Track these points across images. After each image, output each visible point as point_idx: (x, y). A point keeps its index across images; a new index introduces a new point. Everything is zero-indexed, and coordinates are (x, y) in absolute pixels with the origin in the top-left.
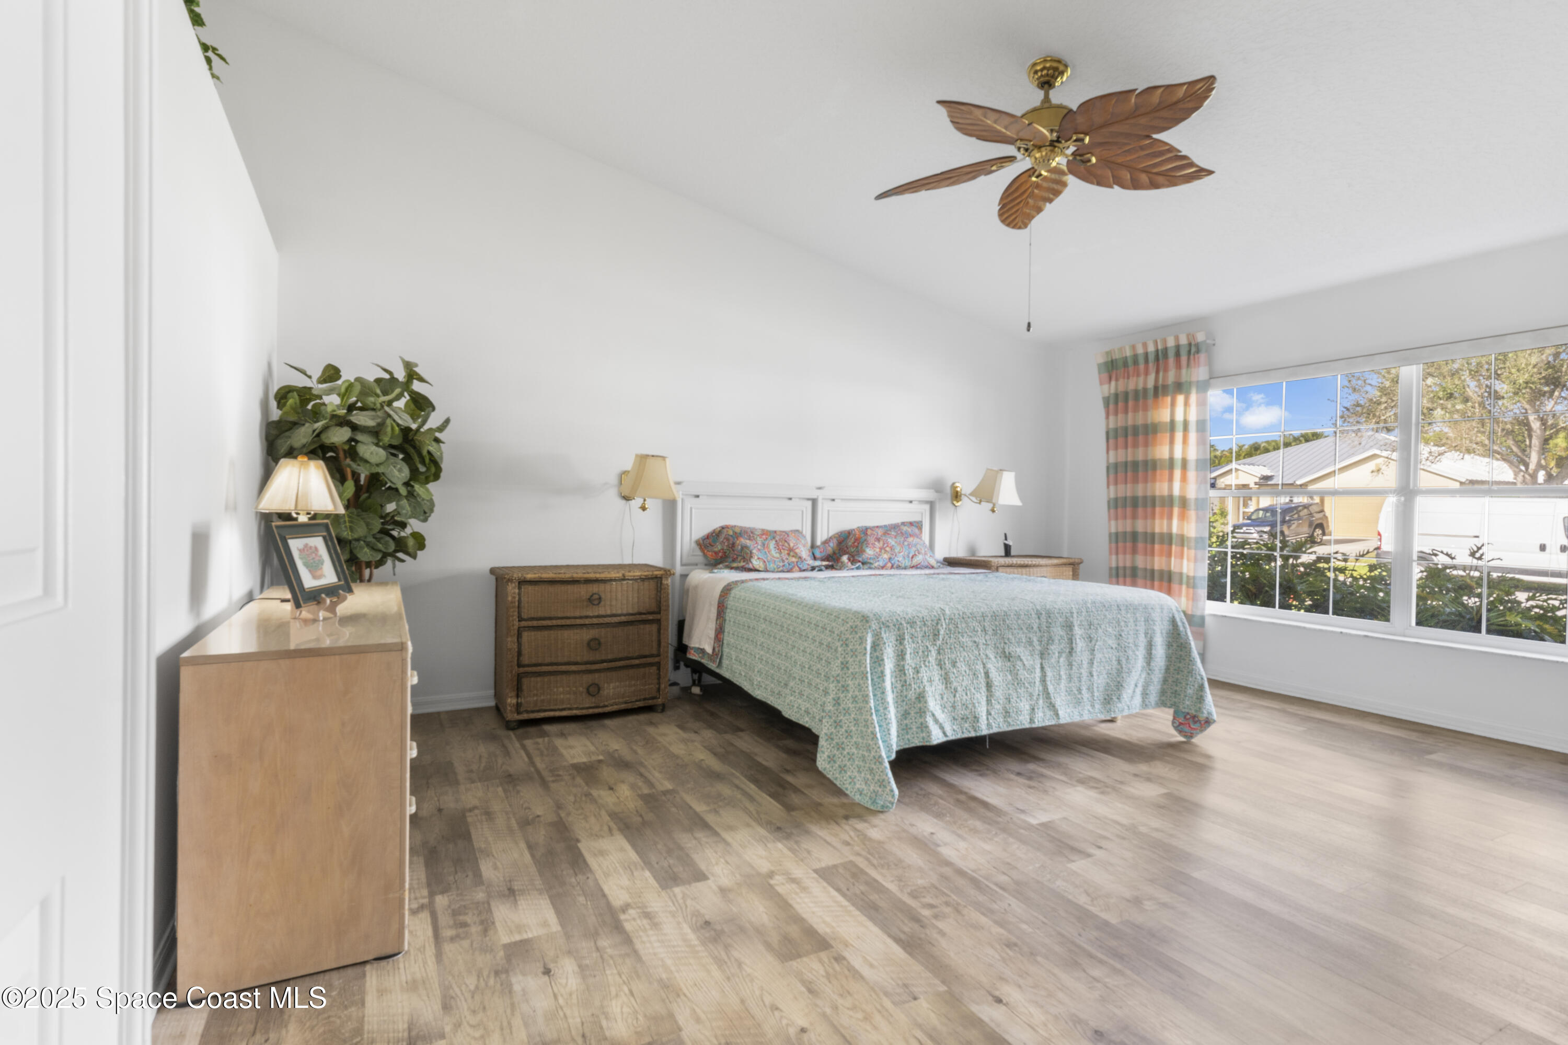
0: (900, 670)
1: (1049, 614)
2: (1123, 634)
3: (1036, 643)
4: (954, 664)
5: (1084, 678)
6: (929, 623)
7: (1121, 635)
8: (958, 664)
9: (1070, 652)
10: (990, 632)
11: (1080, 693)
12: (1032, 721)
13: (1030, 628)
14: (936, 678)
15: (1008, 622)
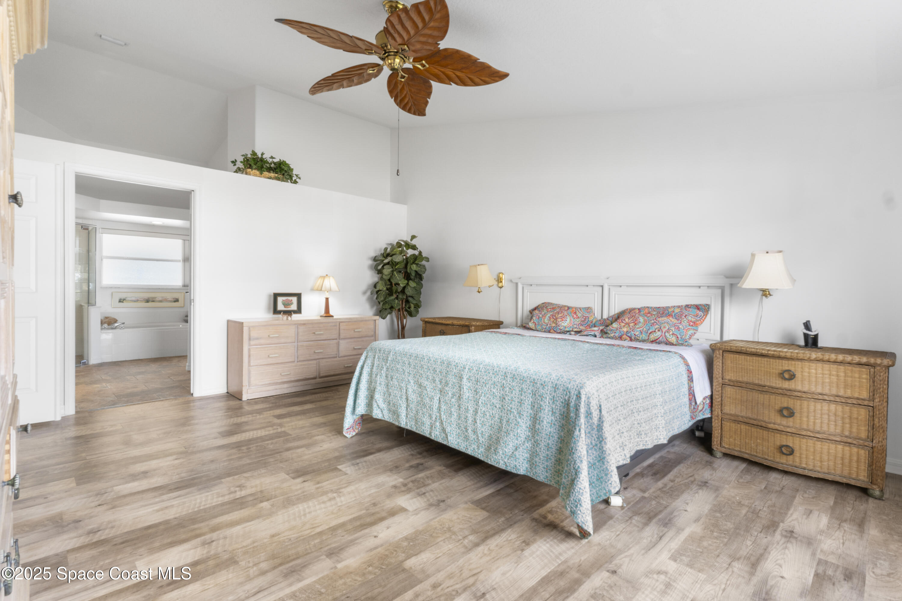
0: (370, 374)
1: (449, 364)
2: (506, 398)
3: (437, 382)
4: (392, 378)
5: (470, 420)
6: (386, 353)
7: (504, 398)
8: (394, 380)
9: (459, 397)
10: (412, 366)
11: (467, 431)
12: (430, 434)
13: (435, 370)
14: (383, 383)
15: (422, 363)
